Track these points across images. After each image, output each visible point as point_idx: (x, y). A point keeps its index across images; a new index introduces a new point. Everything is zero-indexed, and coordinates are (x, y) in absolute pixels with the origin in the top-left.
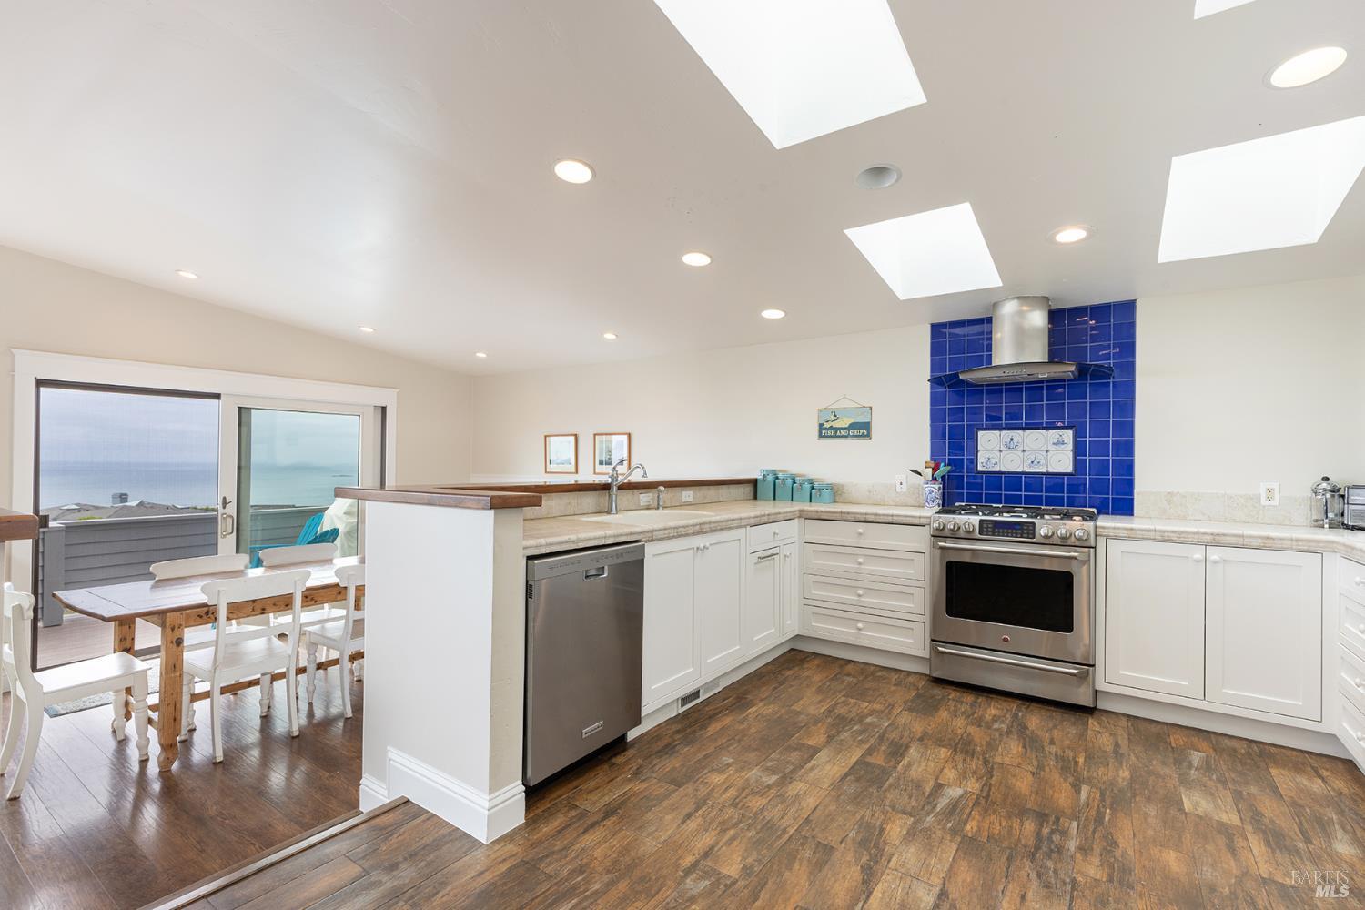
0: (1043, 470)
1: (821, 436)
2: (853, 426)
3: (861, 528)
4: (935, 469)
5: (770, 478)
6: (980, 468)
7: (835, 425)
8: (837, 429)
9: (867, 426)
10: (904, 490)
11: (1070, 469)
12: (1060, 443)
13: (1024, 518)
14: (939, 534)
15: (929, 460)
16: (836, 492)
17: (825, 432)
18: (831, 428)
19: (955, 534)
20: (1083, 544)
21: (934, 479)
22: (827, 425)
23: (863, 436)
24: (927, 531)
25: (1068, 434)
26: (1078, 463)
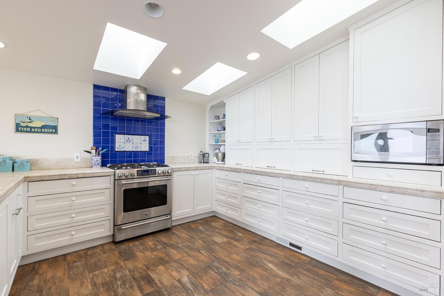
0: (139, 150)
1: (17, 130)
2: (44, 127)
3: (74, 182)
4: (97, 150)
6: (116, 150)
7: (29, 125)
8: (31, 128)
9: (55, 127)
10: (79, 161)
11: (148, 150)
12: (145, 141)
14: (120, 179)
15: (93, 146)
16: (32, 164)
17: (18, 128)
18: (27, 127)
19: (127, 178)
21: (97, 154)
22: (23, 125)
23: (52, 133)
24: (113, 178)
25: (147, 138)
26: (150, 148)
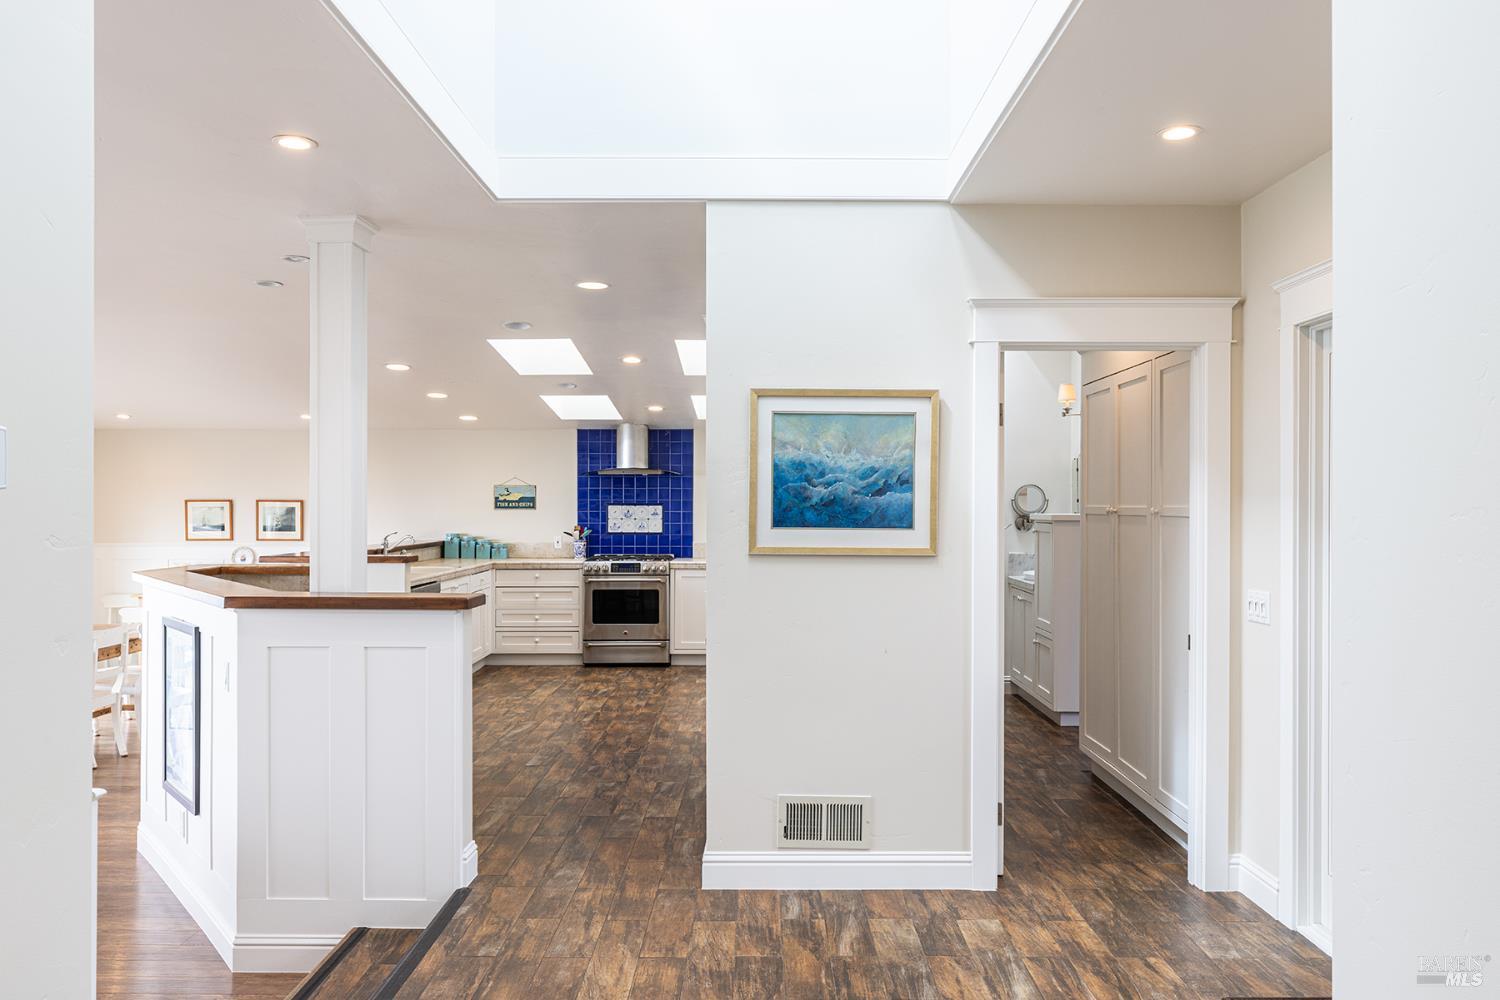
0: (646, 531)
1: (496, 507)
2: (522, 500)
3: (537, 574)
4: (581, 532)
5: (456, 540)
6: (610, 531)
7: (508, 498)
8: (509, 502)
9: (533, 500)
10: (560, 547)
11: (661, 531)
12: (655, 514)
13: (635, 562)
14: (588, 574)
15: (576, 524)
16: (510, 550)
17: (499, 504)
18: (505, 501)
19: (597, 573)
20: (663, 574)
21: (581, 538)
22: (501, 498)
23: (530, 507)
24: (581, 572)
25: (659, 509)
26: (665, 527)
